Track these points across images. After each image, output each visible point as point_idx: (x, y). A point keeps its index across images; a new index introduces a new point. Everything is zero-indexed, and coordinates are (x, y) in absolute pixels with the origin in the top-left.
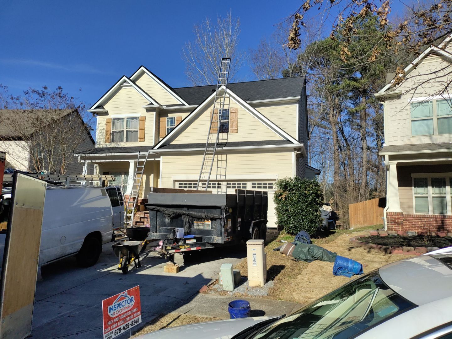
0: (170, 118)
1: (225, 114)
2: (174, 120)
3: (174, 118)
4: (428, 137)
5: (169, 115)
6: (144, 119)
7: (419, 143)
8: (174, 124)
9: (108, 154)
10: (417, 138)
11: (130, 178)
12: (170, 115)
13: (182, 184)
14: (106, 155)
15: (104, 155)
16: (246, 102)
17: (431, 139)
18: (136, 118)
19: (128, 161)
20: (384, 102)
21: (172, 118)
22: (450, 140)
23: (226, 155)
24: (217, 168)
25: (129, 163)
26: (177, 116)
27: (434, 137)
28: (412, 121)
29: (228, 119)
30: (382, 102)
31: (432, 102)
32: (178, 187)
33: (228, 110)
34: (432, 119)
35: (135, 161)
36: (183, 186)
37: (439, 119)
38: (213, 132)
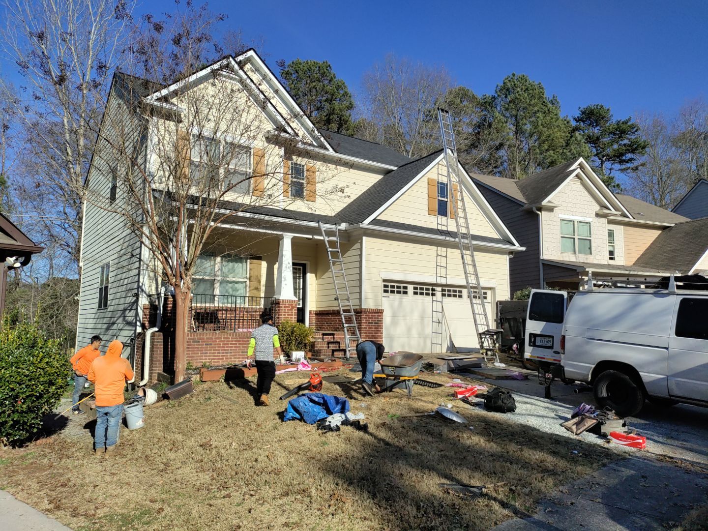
0: (296, 164)
2: (303, 169)
3: (303, 166)
6: (261, 155)
8: (303, 176)
10: (565, 255)
12: (294, 159)
16: (467, 172)
19: (278, 234)
20: (541, 212)
21: (300, 165)
22: (586, 261)
23: (436, 247)
24: (437, 266)
25: (278, 238)
26: (308, 164)
27: (576, 255)
28: (562, 237)
29: (447, 198)
30: (539, 213)
31: (574, 222)
32: (383, 291)
33: (447, 184)
34: (574, 239)
35: (294, 237)
36: (389, 289)
37: (579, 239)
38: (430, 212)
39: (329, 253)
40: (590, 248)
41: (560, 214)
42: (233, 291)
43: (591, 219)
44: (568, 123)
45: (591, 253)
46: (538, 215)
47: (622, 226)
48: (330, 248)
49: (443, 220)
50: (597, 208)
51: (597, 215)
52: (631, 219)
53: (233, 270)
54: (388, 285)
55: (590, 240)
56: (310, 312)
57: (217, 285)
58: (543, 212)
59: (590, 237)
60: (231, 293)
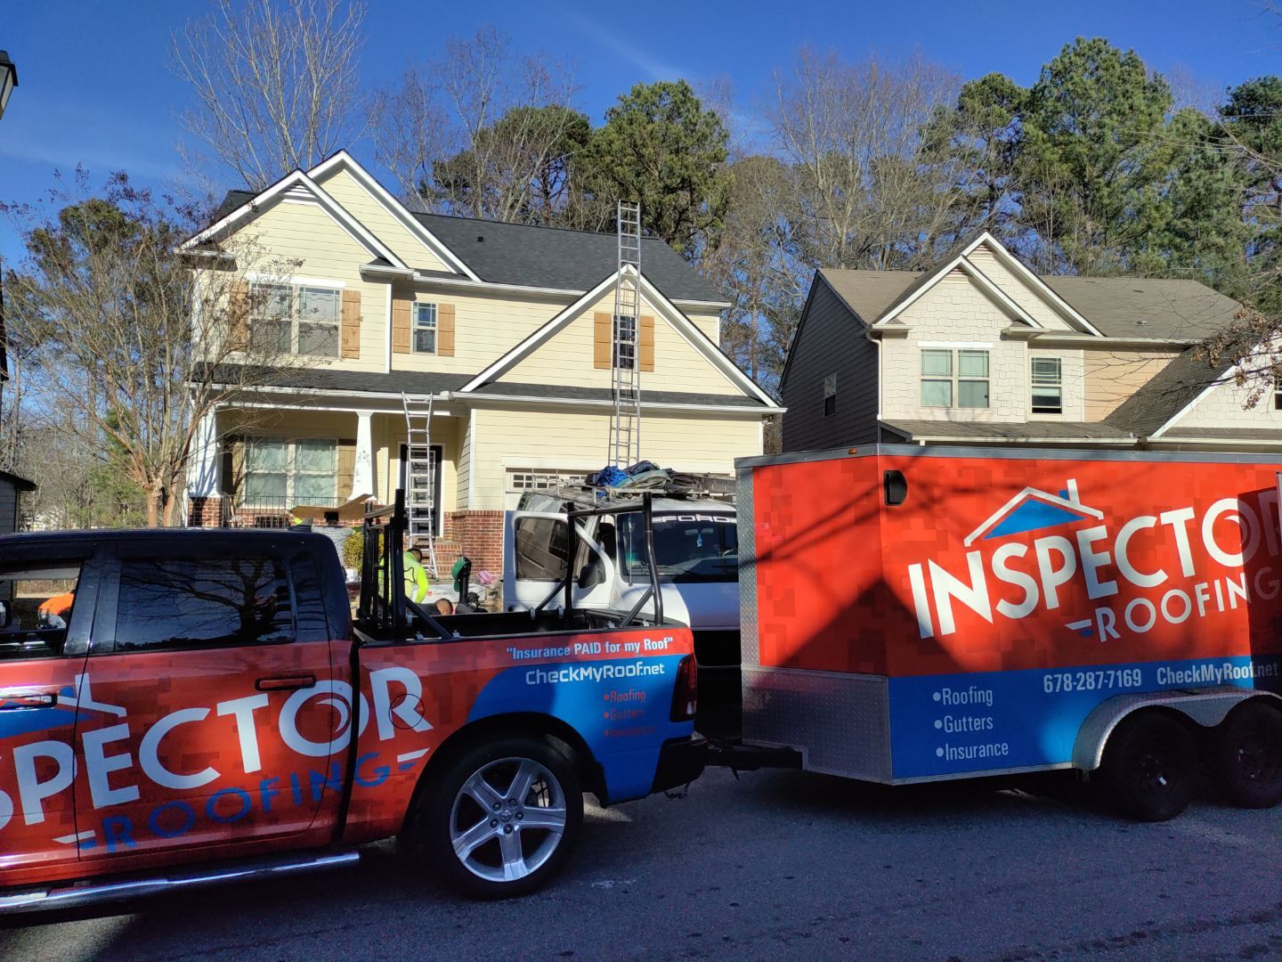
0: (421, 305)
1: (625, 326)
2: (434, 311)
3: (434, 306)
4: (944, 411)
5: (417, 294)
6: (353, 299)
7: (930, 418)
8: (434, 320)
9: (304, 391)
10: (928, 410)
11: (360, 458)
12: (422, 297)
13: (521, 478)
14: (295, 392)
15: (289, 390)
16: (667, 299)
17: (948, 413)
18: (329, 292)
19: (355, 413)
20: (881, 340)
21: (428, 305)
22: (973, 419)
23: (609, 417)
24: (610, 444)
25: (355, 417)
26: (442, 302)
27: (952, 411)
28: (923, 380)
29: (633, 340)
30: (877, 341)
31: (951, 351)
32: (512, 485)
33: (633, 319)
34: (951, 381)
35: (375, 413)
36: (525, 481)
37: (960, 381)
38: (599, 364)
39: (409, 435)
40: (987, 397)
41: (920, 340)
42: (315, 490)
43: (991, 343)
44: (1185, 125)
45: (988, 406)
46: (876, 346)
47: (1082, 351)
48: (412, 428)
49: (625, 375)
50: (1006, 323)
51: (1005, 336)
52: (1098, 337)
53: (314, 463)
54: (523, 477)
55: (988, 382)
56: (445, 516)
57: (290, 483)
58: (883, 340)
59: (988, 376)
60: (312, 492)
